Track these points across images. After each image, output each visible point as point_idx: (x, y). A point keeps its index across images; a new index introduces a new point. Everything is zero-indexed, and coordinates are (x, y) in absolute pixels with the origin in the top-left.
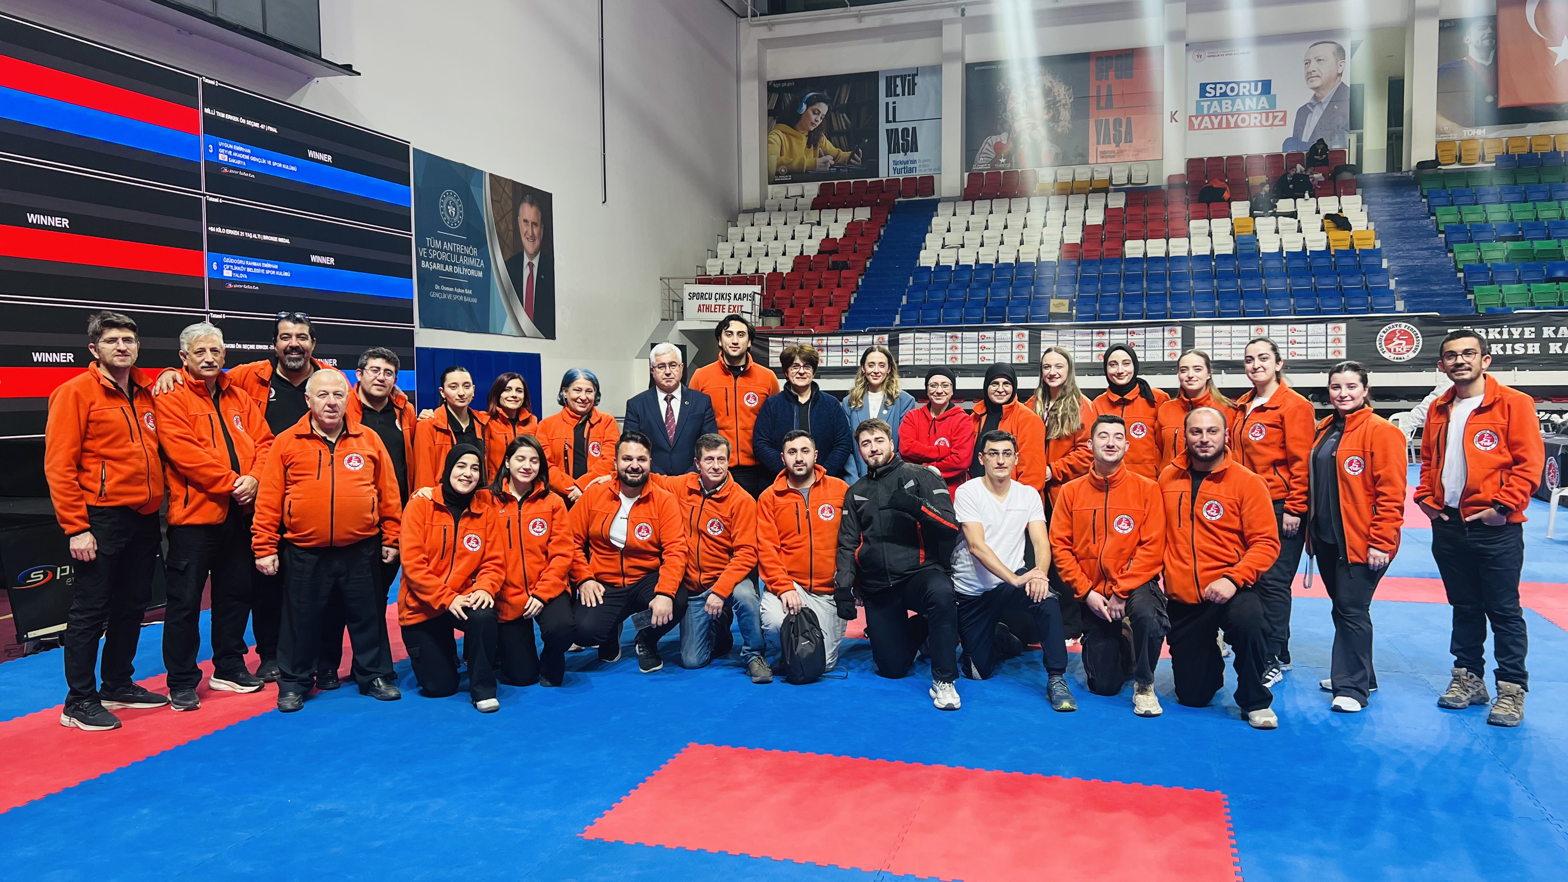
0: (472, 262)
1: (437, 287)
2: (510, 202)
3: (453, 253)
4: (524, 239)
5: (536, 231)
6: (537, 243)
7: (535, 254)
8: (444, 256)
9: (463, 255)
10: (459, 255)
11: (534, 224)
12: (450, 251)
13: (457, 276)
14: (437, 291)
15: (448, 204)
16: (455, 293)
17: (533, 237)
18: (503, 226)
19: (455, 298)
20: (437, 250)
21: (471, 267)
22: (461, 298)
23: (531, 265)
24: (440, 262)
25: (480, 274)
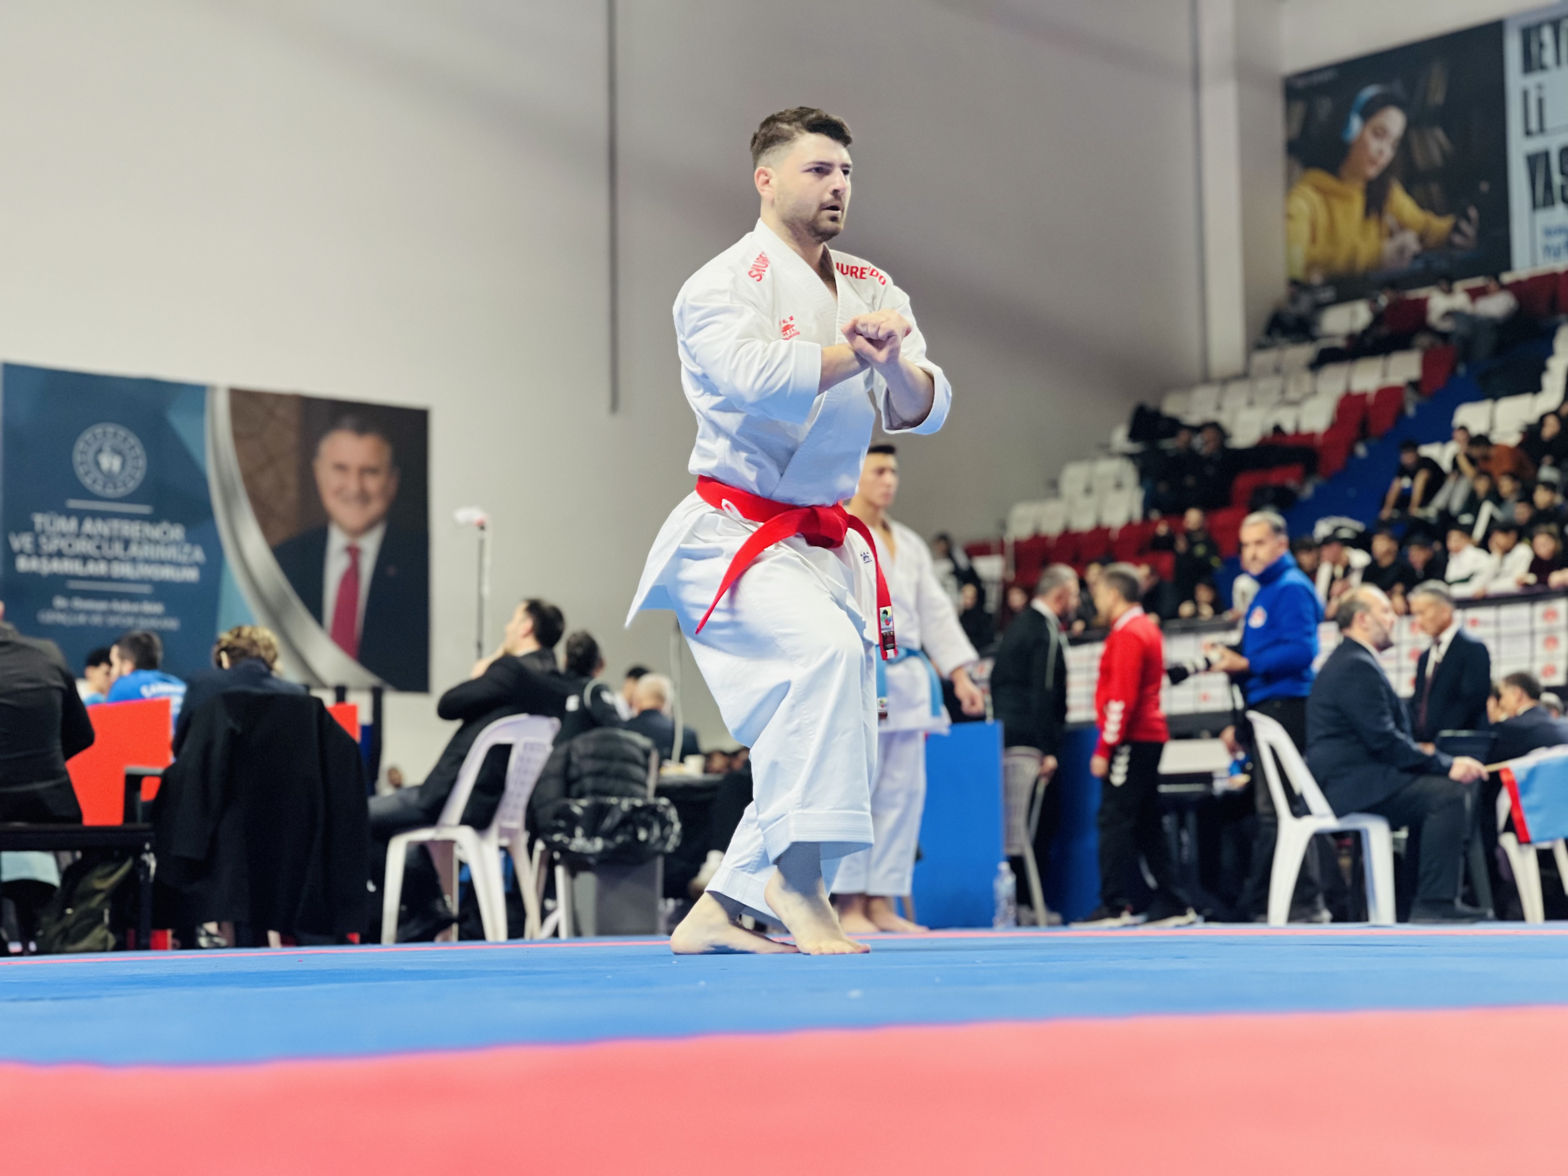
0: (171, 553)
1: (60, 602)
2: (291, 438)
3: (111, 539)
4: (333, 504)
5: (373, 484)
6: (376, 507)
7: (368, 527)
8: (83, 546)
9: (140, 543)
10: (127, 543)
11: (365, 471)
12: (102, 536)
13: (122, 580)
14: (62, 611)
15: (100, 451)
16: (112, 613)
17: (364, 497)
18: (267, 481)
19: (113, 621)
20: (63, 535)
21: (162, 562)
22: (130, 621)
23: (353, 552)
24: (75, 557)
25: (191, 575)
